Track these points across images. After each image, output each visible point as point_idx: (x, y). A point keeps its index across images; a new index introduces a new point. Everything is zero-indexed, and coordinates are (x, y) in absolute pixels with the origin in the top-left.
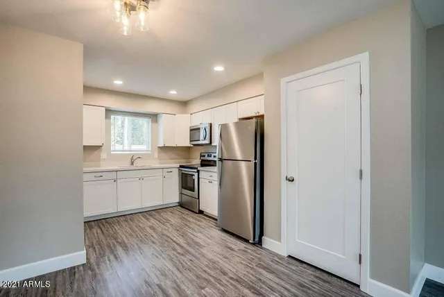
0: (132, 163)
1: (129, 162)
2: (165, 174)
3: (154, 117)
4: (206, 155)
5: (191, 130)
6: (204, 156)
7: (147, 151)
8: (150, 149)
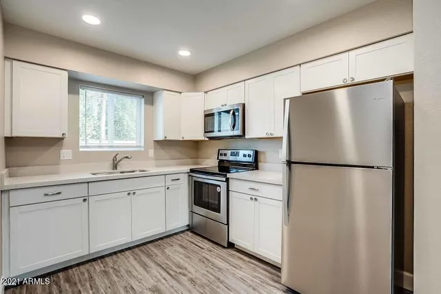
0: (115, 167)
1: (109, 163)
2: (169, 183)
3: (148, 95)
4: (229, 152)
5: (206, 116)
6: (225, 155)
7: (137, 147)
8: (142, 144)
